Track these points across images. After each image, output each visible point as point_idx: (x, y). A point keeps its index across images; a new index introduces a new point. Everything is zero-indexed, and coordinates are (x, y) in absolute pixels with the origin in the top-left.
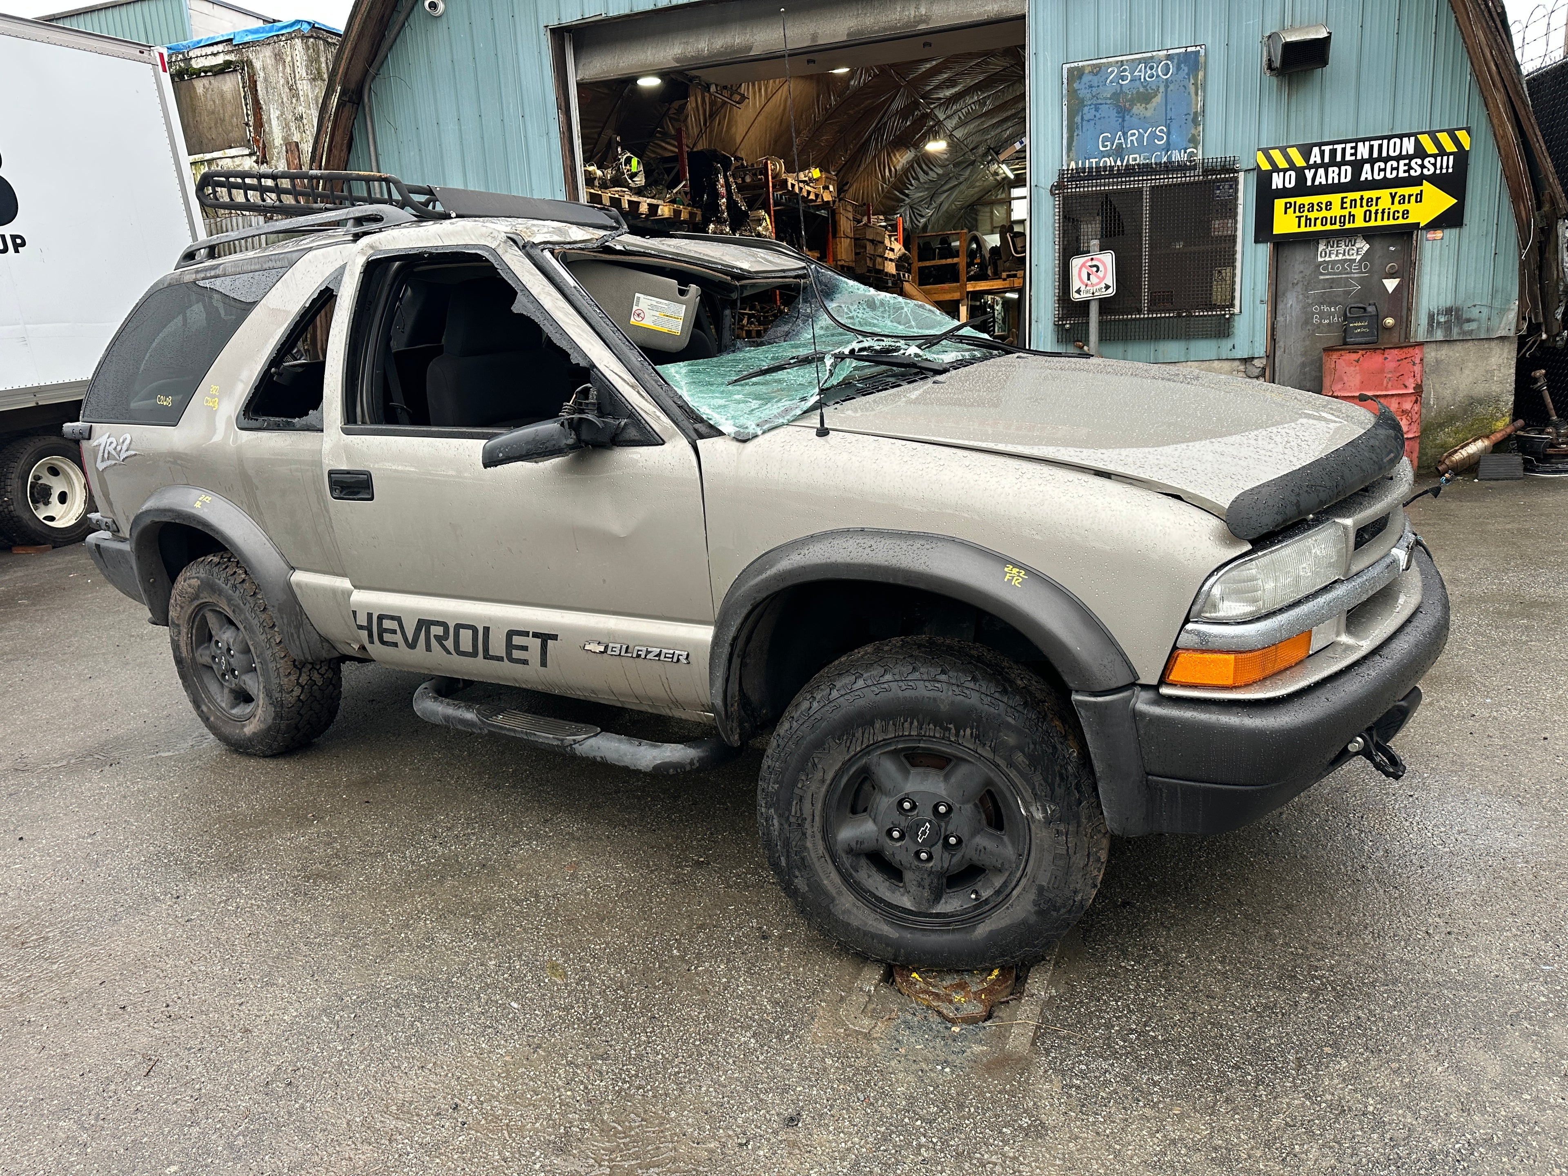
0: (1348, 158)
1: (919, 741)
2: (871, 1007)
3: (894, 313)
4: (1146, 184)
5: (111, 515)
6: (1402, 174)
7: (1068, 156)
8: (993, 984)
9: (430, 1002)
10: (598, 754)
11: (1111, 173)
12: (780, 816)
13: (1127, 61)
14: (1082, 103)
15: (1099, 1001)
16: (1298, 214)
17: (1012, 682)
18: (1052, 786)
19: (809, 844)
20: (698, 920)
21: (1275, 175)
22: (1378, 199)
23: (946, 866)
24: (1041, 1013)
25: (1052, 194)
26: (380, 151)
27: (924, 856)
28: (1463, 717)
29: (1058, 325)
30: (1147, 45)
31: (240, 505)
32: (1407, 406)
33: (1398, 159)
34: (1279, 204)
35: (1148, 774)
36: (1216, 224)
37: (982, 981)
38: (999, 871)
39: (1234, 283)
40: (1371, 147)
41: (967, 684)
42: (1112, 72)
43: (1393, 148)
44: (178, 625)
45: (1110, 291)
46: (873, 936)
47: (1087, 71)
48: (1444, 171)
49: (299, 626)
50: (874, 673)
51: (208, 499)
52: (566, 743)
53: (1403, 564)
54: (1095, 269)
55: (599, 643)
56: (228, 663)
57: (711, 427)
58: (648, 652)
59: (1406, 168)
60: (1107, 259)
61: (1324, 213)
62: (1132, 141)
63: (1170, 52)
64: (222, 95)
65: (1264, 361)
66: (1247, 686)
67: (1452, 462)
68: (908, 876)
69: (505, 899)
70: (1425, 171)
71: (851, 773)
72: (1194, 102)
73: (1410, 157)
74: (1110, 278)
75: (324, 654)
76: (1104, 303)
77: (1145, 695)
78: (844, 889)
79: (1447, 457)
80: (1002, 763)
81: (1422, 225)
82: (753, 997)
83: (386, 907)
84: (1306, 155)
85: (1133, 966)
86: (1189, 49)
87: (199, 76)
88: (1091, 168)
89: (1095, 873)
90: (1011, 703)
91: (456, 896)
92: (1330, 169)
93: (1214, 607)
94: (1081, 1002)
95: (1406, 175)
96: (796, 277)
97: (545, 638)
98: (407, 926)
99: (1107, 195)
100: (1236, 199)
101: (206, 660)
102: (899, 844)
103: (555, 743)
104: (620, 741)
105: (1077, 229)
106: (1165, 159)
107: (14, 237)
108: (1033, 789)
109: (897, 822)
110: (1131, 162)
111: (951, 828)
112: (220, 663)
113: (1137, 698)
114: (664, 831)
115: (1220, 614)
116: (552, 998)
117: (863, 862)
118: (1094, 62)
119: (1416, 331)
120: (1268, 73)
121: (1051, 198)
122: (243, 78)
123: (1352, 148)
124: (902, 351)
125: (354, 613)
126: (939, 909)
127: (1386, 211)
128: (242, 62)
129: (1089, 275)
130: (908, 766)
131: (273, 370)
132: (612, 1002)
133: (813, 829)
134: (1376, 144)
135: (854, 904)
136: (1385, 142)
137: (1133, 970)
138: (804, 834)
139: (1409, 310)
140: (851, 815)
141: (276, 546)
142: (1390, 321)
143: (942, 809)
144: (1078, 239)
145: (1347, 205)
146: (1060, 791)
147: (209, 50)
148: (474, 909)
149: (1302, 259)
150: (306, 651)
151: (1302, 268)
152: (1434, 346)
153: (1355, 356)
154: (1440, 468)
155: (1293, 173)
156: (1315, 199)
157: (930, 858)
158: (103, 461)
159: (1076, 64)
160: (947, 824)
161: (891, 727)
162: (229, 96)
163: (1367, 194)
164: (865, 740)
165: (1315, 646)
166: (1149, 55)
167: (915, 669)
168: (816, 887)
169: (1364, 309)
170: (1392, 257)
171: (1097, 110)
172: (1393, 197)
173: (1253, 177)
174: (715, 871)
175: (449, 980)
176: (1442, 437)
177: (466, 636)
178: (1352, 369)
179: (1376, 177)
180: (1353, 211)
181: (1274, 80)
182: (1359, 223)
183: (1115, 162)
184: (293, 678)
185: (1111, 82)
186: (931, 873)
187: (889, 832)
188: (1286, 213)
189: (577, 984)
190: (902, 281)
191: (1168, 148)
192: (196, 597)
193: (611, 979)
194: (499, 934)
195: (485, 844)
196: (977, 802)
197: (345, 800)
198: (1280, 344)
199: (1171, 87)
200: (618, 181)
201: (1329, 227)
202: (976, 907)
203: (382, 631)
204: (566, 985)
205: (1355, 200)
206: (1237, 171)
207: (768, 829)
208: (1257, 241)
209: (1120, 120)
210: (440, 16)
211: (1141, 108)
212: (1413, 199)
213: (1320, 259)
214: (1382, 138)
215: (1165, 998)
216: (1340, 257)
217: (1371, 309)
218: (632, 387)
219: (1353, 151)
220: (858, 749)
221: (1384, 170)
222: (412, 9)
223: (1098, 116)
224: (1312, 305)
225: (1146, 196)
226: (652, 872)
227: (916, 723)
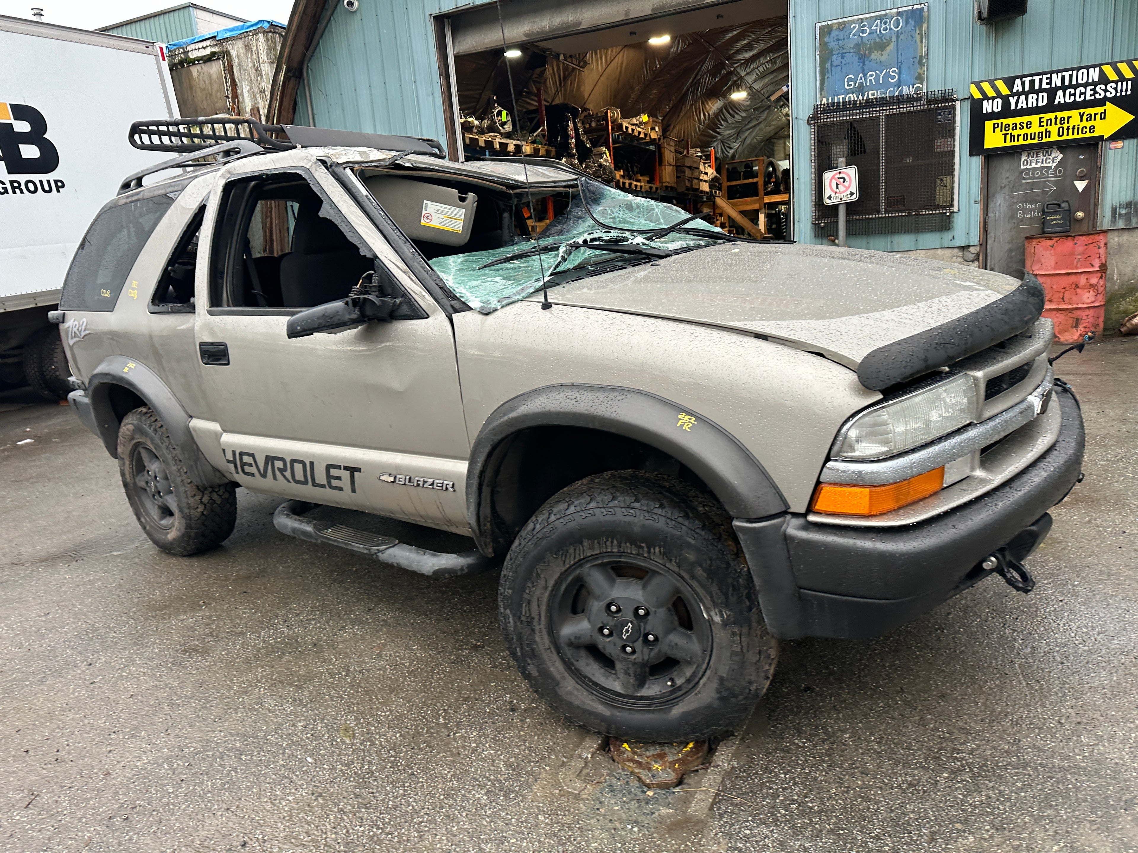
0: (1044, 86)
1: (620, 556)
2: (585, 771)
3: (648, 213)
4: (882, 113)
5: (80, 378)
6: (1088, 98)
7: (821, 94)
8: (687, 756)
9: (246, 755)
10: (394, 561)
11: (854, 105)
12: (514, 615)
13: (866, 18)
14: (831, 53)
15: (770, 773)
16: (1004, 132)
17: (694, 509)
18: (726, 595)
19: (537, 639)
20: (465, 693)
21: (985, 102)
22: (1069, 118)
23: (646, 658)
24: (722, 782)
25: (809, 124)
26: (315, 112)
27: (629, 649)
28: (1115, 534)
29: (815, 224)
30: (882, 4)
31: (153, 369)
32: (1094, 280)
33: (1086, 85)
34: (989, 125)
35: (801, 588)
36: (939, 142)
37: (678, 753)
38: (689, 663)
39: (953, 188)
40: (1063, 77)
41: (656, 511)
42: (855, 27)
43: (1081, 77)
44: (123, 459)
45: (854, 196)
46: (591, 713)
47: (834, 28)
48: (1124, 94)
49: (197, 460)
50: (582, 501)
51: (132, 365)
52: (373, 552)
53: (1038, 409)
54: (842, 180)
55: (390, 475)
56: (156, 487)
57: (464, 303)
58: (425, 482)
59: (1092, 92)
60: (852, 172)
61: (1025, 131)
62: (871, 80)
63: (900, 10)
64: (210, 76)
65: (978, 248)
66: (882, 514)
67: (1132, 324)
68: (618, 665)
69: (323, 672)
70: (1108, 95)
71: (568, 581)
72: (919, 48)
73: (1095, 84)
74: (854, 187)
75: (217, 481)
76: (848, 205)
77: (796, 522)
78: (566, 675)
79: (1128, 321)
80: (684, 574)
81: (1105, 137)
82: (493, 761)
83: (235, 676)
84: (1010, 87)
85: (804, 743)
86: (915, 7)
87: (194, 64)
88: (838, 103)
89: (767, 667)
90: (691, 526)
91: (288, 669)
92: (1030, 96)
93: (852, 448)
94: (757, 773)
95: (1093, 98)
96: (565, 187)
97: (353, 470)
98: (246, 692)
99: (851, 123)
100: (954, 122)
101: (142, 484)
102: (608, 640)
103: (366, 552)
104: (410, 551)
105: (829, 150)
106: (897, 94)
107: (56, 182)
108: (711, 597)
109: (605, 622)
110: (870, 97)
111: (648, 628)
112: (150, 487)
113: (788, 525)
114: (455, 620)
115: (857, 454)
116: (339, 755)
117: (583, 653)
118: (840, 20)
119: (1102, 222)
120: (979, 22)
121: (808, 127)
122: (224, 64)
123: (1047, 78)
124: (630, 241)
125: (224, 450)
126: (645, 692)
127: (1076, 127)
128: (223, 52)
129: (837, 185)
130: (614, 575)
131: (170, 268)
132: (384, 760)
133: (541, 627)
134: (1067, 74)
135: (575, 688)
136: (1075, 72)
137: (804, 747)
138: (533, 630)
139: (1096, 205)
140: (572, 615)
141: (179, 400)
142: (1080, 214)
143: (641, 612)
144: (829, 158)
145: (1045, 124)
146: (733, 599)
147: (200, 45)
148: (299, 680)
149: (1008, 167)
150: (203, 479)
151: (1008, 174)
152: (1116, 233)
153: (1050, 243)
154: (1122, 330)
155: (1000, 101)
156: (1018, 120)
157: (634, 652)
158: (72, 338)
159: (826, 23)
160: (645, 624)
161: (596, 545)
162: (214, 77)
163: (1060, 115)
164: (577, 556)
165: (948, 480)
166: (884, 13)
167: (614, 498)
168: (544, 673)
169: (1059, 205)
170: (1081, 163)
171: (843, 57)
172: (1081, 116)
173: (967, 104)
174: (487, 653)
175: (265, 737)
176: (1124, 305)
177: (298, 467)
178: (1048, 252)
179: (1068, 100)
180: (1049, 128)
181: (984, 28)
182: (1054, 137)
183: (858, 97)
184: (197, 498)
185: (854, 35)
186: (634, 664)
187: (601, 629)
188: (994, 131)
189: (361, 744)
190: (714, 197)
191: (899, 84)
192: (132, 438)
193: (388, 741)
194: (311, 700)
195: (320, 628)
196: (670, 606)
197: (230, 590)
198: (991, 235)
199: (901, 37)
200: (492, 129)
201: (1029, 142)
202: (672, 692)
203: (243, 464)
204: (353, 744)
205: (1051, 120)
206: (954, 101)
207: (506, 625)
208: (971, 154)
209: (861, 65)
210: (356, 11)
211: (878, 55)
212: (1098, 117)
213: (1022, 167)
214: (1072, 69)
215: (827, 773)
216: (1039, 165)
217: (1064, 205)
218: (405, 272)
219: (1048, 81)
220: (572, 562)
221: (1074, 95)
222: (336, 7)
223: (844, 62)
224: (1017, 203)
225: (882, 123)
226: (439, 653)
227: (615, 542)
